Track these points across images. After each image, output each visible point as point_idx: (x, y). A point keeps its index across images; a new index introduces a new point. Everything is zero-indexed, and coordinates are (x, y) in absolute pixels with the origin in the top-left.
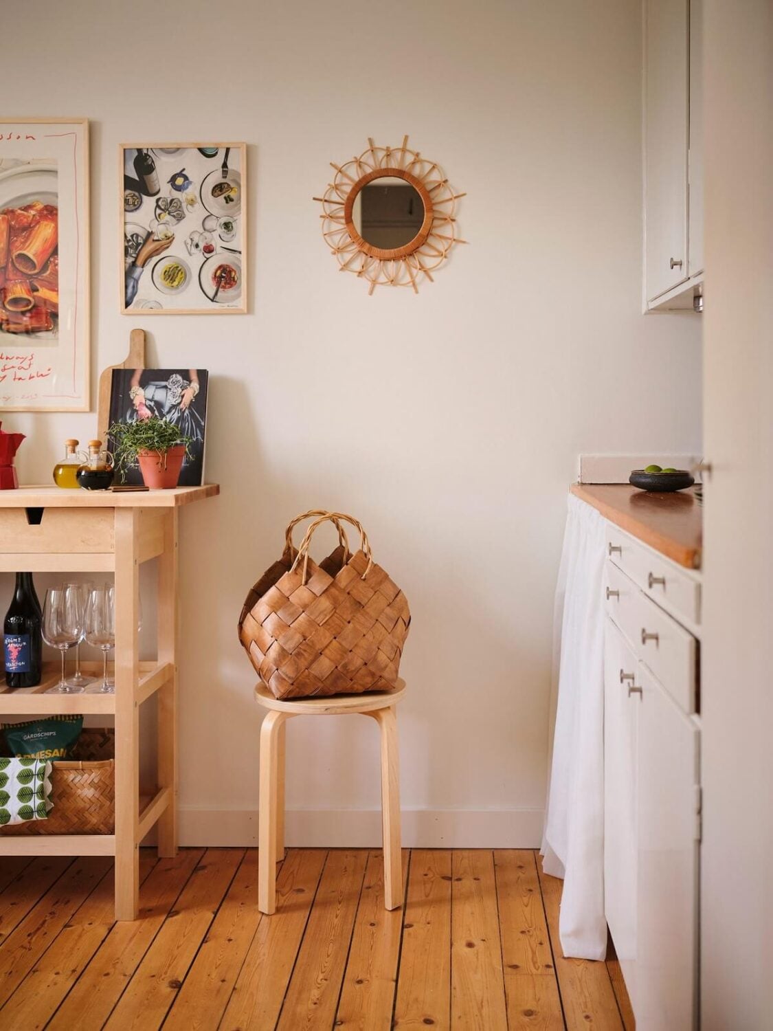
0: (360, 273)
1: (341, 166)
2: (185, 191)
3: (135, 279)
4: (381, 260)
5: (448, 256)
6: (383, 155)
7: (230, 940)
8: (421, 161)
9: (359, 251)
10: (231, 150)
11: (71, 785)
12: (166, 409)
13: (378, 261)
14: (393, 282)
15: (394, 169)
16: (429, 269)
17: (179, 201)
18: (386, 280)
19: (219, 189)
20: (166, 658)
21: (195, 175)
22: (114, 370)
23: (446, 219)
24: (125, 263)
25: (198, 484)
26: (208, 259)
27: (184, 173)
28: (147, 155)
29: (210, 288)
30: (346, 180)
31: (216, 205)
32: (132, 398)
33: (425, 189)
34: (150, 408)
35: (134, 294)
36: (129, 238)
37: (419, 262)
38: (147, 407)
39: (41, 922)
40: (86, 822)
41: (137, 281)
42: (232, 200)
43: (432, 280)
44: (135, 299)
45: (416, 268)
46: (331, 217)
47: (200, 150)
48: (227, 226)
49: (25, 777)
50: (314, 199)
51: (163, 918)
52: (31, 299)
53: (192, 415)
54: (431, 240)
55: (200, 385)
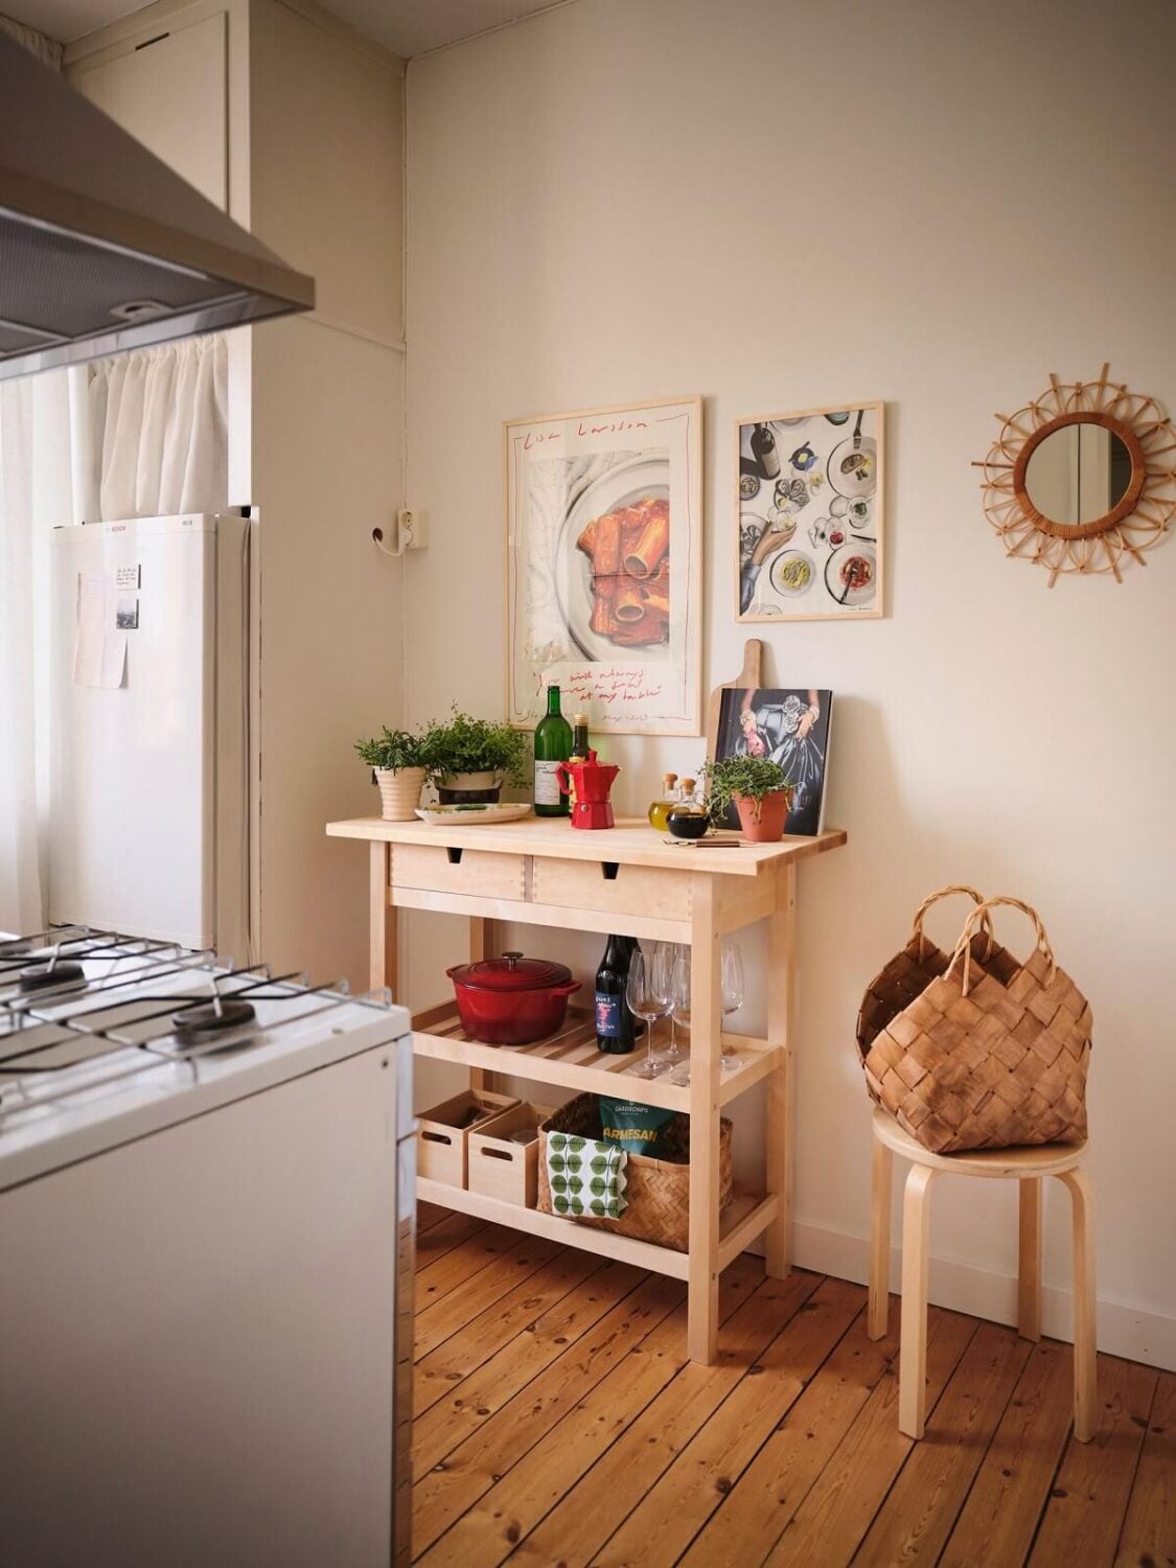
0: (1036, 558)
1: (1009, 417)
2: (810, 470)
3: (751, 580)
4: (1066, 540)
5: (1169, 527)
6: (1070, 396)
7: (810, 1436)
8: (1130, 397)
9: (1035, 530)
10: (865, 412)
11: (646, 1184)
12: (780, 738)
13: (1062, 541)
14: (1084, 568)
15: (1089, 413)
16: (1140, 548)
17: (802, 481)
18: (1075, 567)
19: (850, 462)
20: (777, 1039)
21: (821, 450)
22: (724, 690)
23: (1165, 475)
24: (741, 561)
25: (813, 833)
26: (835, 551)
27: (808, 447)
28: (765, 430)
29: (838, 588)
30: (1017, 435)
31: (846, 484)
32: (742, 723)
33: (1135, 436)
34: (762, 737)
35: (750, 597)
36: (745, 531)
37: (1123, 538)
38: (758, 735)
39: (611, 1334)
40: (661, 1232)
41: (753, 582)
42: (865, 475)
43: (1143, 563)
44: (751, 604)
45: (1119, 547)
46: (996, 486)
47: (828, 417)
48: (860, 509)
49: (599, 1165)
50: (973, 464)
51: (742, 1372)
52: (641, 607)
53: (810, 746)
54: (1143, 508)
55: (820, 709)
